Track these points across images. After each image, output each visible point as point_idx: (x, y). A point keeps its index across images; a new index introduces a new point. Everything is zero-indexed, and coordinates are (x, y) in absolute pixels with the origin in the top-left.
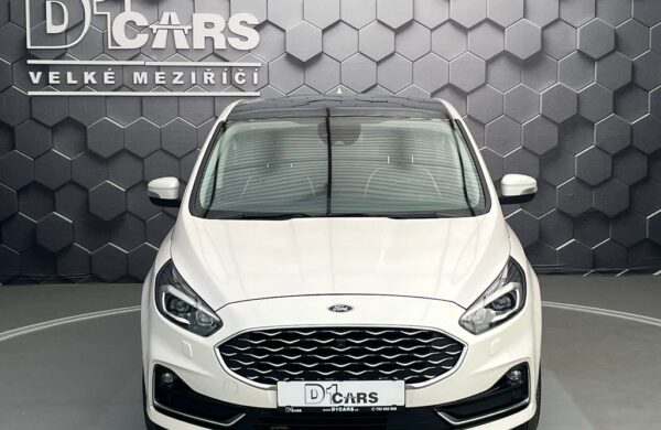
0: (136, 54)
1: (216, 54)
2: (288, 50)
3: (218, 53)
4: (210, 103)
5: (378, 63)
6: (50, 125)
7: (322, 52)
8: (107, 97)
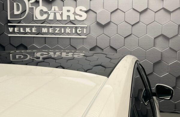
0: (44, 22)
1: (71, 22)
2: (97, 21)
3: (72, 22)
4: (69, 40)
5: (133, 26)
6: (16, 46)
7: (110, 21)
8: (34, 37)
